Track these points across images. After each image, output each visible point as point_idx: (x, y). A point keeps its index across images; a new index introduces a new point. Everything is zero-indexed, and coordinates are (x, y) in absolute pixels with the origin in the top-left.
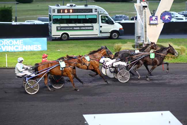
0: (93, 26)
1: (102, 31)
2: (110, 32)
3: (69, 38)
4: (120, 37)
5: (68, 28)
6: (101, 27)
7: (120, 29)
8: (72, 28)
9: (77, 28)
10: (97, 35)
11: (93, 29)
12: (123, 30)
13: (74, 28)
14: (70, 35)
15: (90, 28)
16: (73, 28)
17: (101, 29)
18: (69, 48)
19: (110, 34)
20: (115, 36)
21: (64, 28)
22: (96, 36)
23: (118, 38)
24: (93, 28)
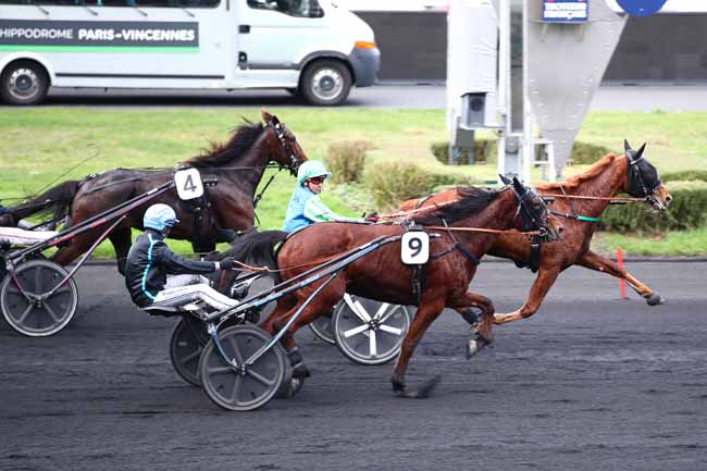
0: (194, 26)
1: (251, 58)
2: (297, 60)
3: (51, 92)
4: (355, 93)
5: (45, 33)
6: (245, 29)
7: (359, 49)
8: (67, 34)
9: (99, 34)
10: (222, 77)
11: (195, 43)
12: (376, 52)
13: (82, 33)
14: (58, 75)
15: (181, 35)
16: (75, 34)
17: (245, 43)
18: (48, 151)
19: (297, 74)
20: (327, 83)
21: (20, 32)
22: (214, 84)
23: (342, 102)
24: (196, 34)
